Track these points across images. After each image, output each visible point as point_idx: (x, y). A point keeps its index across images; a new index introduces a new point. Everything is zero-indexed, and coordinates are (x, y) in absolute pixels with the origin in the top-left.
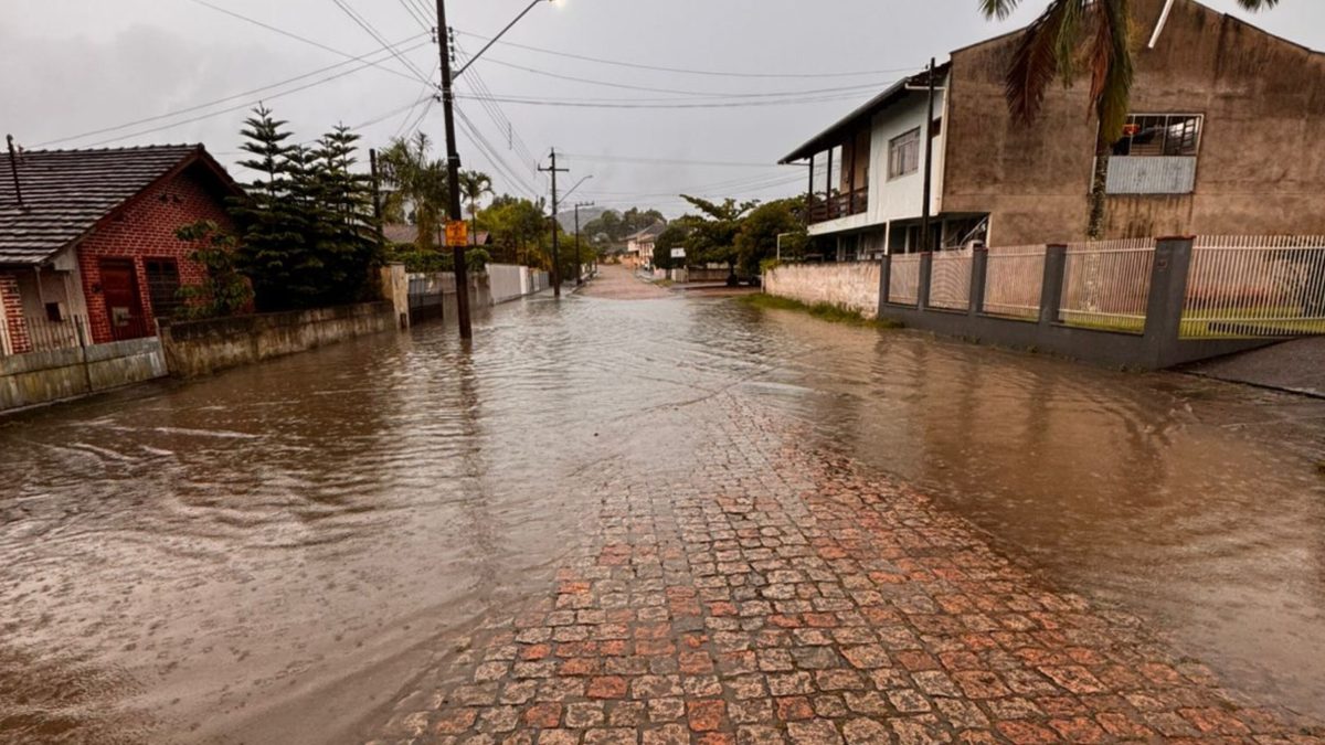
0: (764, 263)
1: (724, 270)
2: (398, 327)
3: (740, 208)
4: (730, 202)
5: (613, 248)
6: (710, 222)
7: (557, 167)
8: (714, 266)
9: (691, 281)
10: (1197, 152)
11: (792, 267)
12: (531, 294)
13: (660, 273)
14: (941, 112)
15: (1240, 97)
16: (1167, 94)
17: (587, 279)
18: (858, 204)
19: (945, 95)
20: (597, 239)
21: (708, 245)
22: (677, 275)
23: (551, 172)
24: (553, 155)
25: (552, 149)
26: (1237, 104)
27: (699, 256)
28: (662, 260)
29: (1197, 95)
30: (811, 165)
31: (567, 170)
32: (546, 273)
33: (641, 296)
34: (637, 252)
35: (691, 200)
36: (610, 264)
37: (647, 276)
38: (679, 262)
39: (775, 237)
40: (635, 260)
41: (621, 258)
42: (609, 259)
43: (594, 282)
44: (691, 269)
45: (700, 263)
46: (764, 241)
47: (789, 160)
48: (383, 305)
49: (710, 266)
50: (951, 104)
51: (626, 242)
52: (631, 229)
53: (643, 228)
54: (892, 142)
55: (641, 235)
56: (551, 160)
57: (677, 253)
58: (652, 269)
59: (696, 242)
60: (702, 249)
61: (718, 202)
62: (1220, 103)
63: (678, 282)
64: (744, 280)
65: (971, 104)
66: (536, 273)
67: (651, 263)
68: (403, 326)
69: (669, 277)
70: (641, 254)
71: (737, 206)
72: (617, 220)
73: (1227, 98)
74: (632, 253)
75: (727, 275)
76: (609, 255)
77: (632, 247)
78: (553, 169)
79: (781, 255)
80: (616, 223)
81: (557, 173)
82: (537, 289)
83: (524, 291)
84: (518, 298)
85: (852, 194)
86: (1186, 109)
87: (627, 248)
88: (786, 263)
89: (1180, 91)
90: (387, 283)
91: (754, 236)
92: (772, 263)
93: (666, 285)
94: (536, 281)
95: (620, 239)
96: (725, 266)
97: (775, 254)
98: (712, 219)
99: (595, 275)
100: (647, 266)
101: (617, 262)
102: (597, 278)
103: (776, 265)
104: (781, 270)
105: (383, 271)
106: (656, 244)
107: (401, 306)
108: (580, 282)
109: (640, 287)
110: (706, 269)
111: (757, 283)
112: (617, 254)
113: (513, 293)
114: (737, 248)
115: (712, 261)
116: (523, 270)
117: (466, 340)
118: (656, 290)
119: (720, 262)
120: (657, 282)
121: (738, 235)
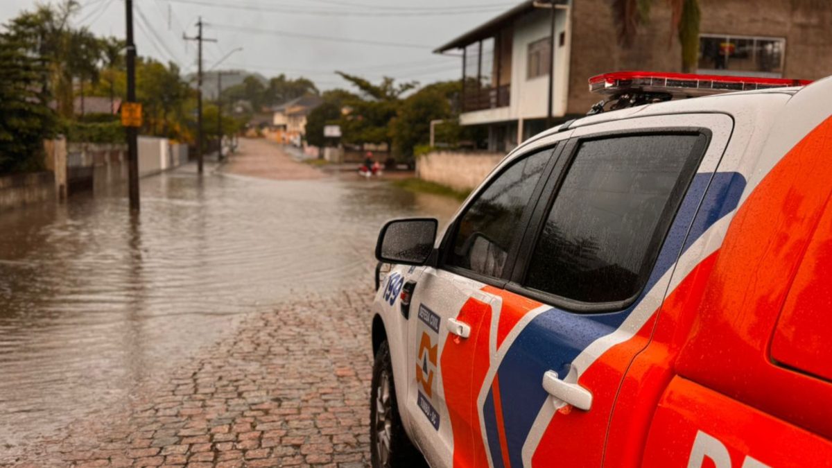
0: (418, 149)
1: (381, 152)
2: (58, 197)
3: (399, 89)
4: (389, 81)
5: (257, 119)
6: (366, 102)
7: (204, 36)
8: (371, 147)
9: (347, 162)
10: (781, 69)
11: (443, 155)
12: (170, 169)
13: (311, 151)
14: (565, 26)
15: (814, 27)
16: (753, 21)
17: (228, 155)
18: (503, 99)
19: (568, 13)
20: (239, 109)
21: (365, 125)
22: (331, 155)
23: (197, 42)
24: (200, 24)
25: (200, 18)
26: (811, 32)
27: (355, 137)
28: (314, 136)
29: (778, 23)
30: (464, 57)
31: (215, 41)
32: (185, 147)
33: (292, 176)
34: (285, 127)
35: (347, 77)
36: (252, 137)
37: (296, 153)
38: (333, 142)
39: (429, 123)
40: (283, 135)
41: (266, 131)
42: (252, 132)
43: (237, 159)
44: (347, 150)
45: (357, 142)
46: (420, 127)
47: (442, 50)
48: (47, 177)
49: (367, 147)
50: (574, 21)
51: (272, 114)
52: (278, 99)
53: (292, 98)
54: (531, 46)
55: (291, 107)
56: (197, 29)
57: (332, 131)
58: (302, 146)
59: (352, 121)
60: (358, 129)
61: (377, 82)
62: (798, 31)
63: (332, 162)
64: (402, 163)
65: (590, 22)
66: (176, 147)
67: (302, 138)
68: (62, 197)
69: (321, 156)
70: (290, 127)
71: (396, 85)
72: (261, 86)
73: (803, 27)
74: (278, 127)
75: (385, 157)
76: (251, 127)
77: (279, 119)
78: (199, 38)
79: (436, 141)
80: (260, 91)
81: (204, 44)
82: (176, 163)
83: (164, 164)
84: (158, 173)
85: (498, 88)
86: (771, 33)
87: (272, 121)
88: (438, 150)
89: (765, 20)
90: (50, 154)
91: (410, 121)
92: (425, 149)
93: (320, 166)
94: (176, 155)
95: (265, 109)
96: (383, 147)
97: (428, 140)
98: (369, 98)
99: (236, 150)
100: (297, 141)
101: (260, 136)
102: (240, 154)
103: (430, 151)
104: (434, 157)
105: (47, 143)
106: (308, 119)
107: (61, 178)
108: (221, 158)
109: (290, 166)
110: (362, 151)
111: (412, 167)
112: (262, 126)
113: (154, 168)
114: (392, 132)
115: (369, 142)
116: (163, 143)
117: (135, 210)
118: (307, 170)
119: (378, 143)
120: (308, 162)
121: (393, 120)
